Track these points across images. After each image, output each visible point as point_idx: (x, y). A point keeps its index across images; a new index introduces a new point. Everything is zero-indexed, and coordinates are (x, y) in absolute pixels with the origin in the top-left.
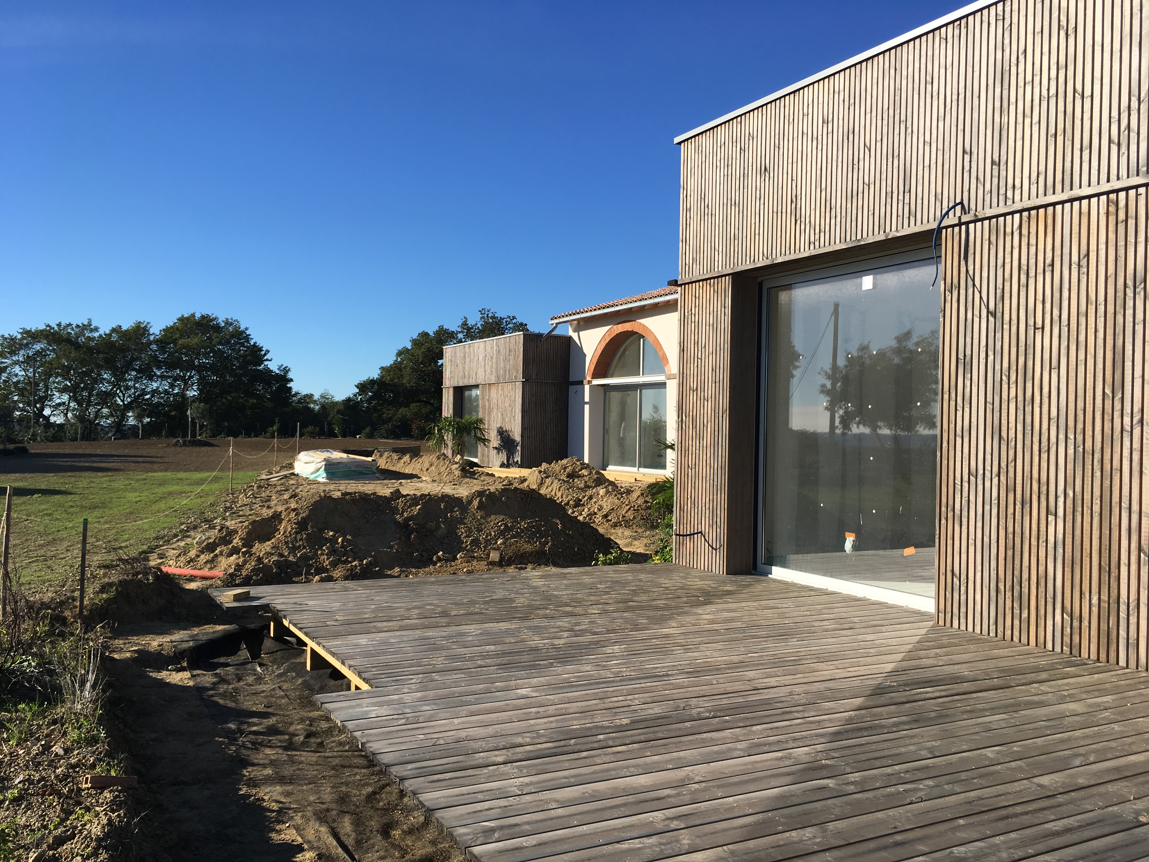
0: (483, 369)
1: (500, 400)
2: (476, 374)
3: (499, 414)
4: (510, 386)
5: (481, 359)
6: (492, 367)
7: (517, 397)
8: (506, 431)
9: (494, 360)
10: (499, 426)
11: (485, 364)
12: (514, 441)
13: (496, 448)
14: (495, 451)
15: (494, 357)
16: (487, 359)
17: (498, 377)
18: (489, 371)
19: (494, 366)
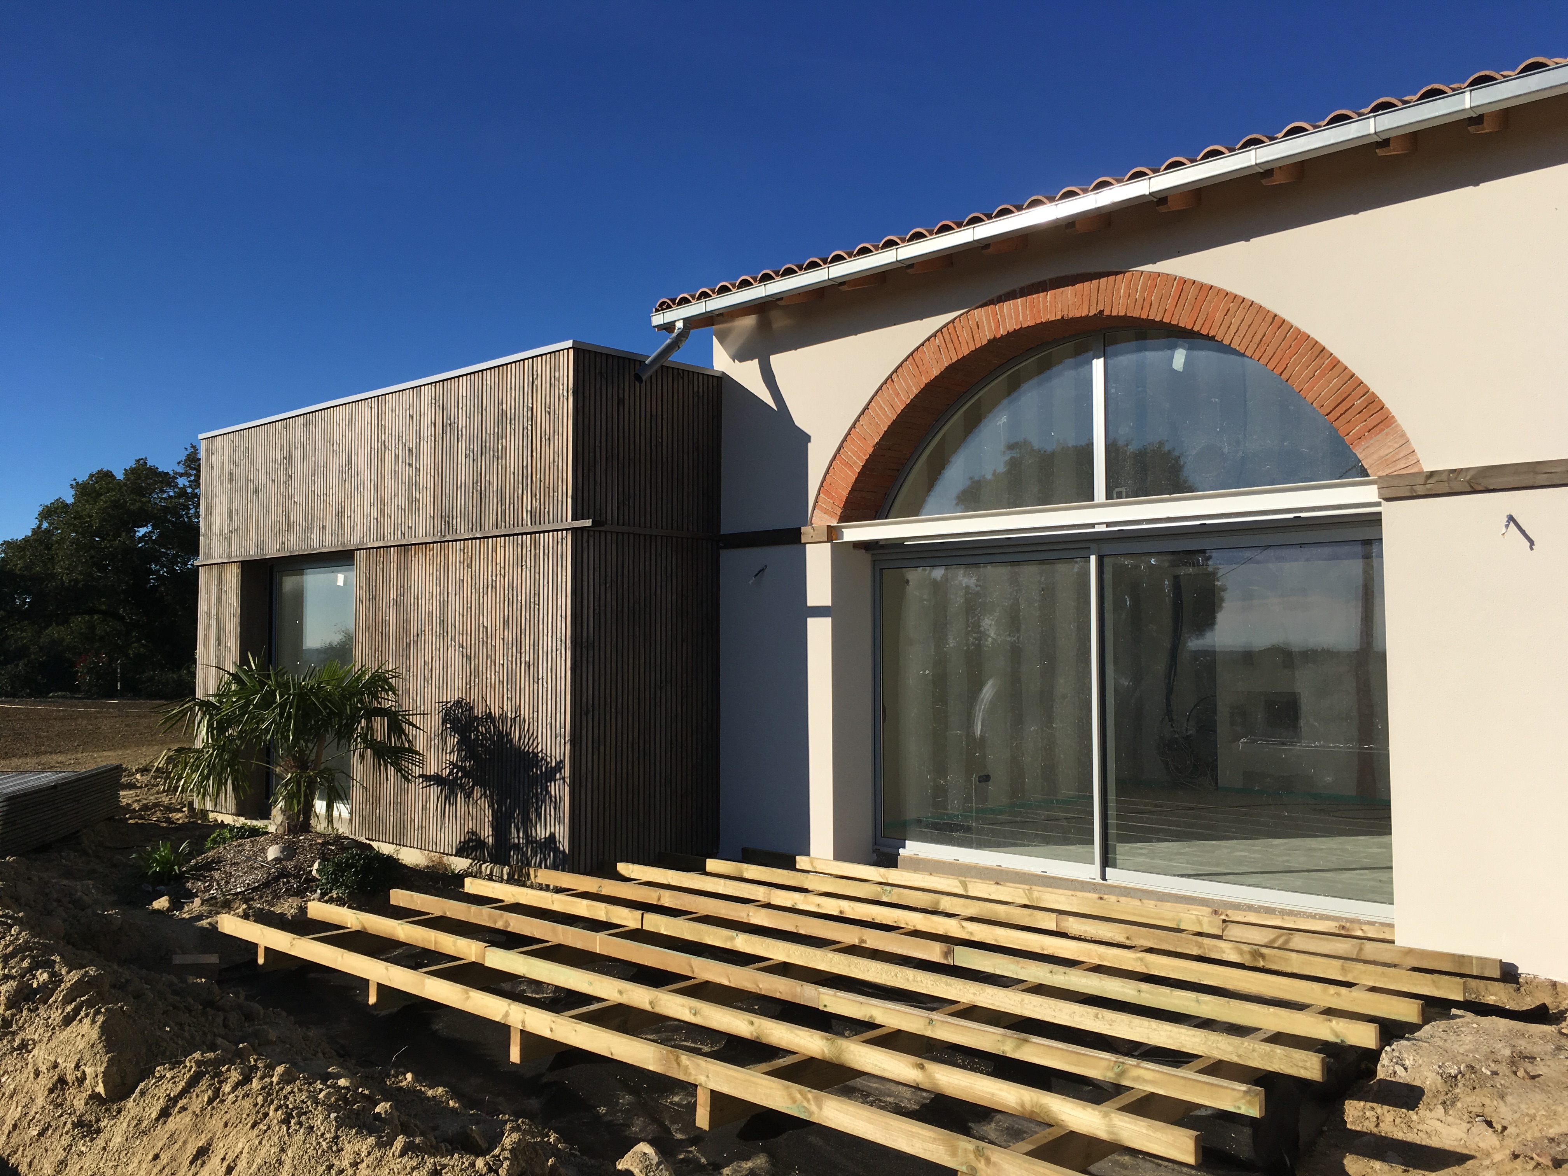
0: (369, 495)
1: (456, 605)
2: (340, 514)
3: (455, 656)
4: (507, 551)
5: (361, 460)
6: (412, 484)
7: (546, 591)
8: (489, 716)
9: (426, 460)
10: (452, 696)
11: (381, 476)
12: (530, 759)
13: (437, 780)
14: (434, 791)
15: (426, 448)
16: (389, 457)
17: (445, 518)
18: (402, 501)
19: (425, 479)
